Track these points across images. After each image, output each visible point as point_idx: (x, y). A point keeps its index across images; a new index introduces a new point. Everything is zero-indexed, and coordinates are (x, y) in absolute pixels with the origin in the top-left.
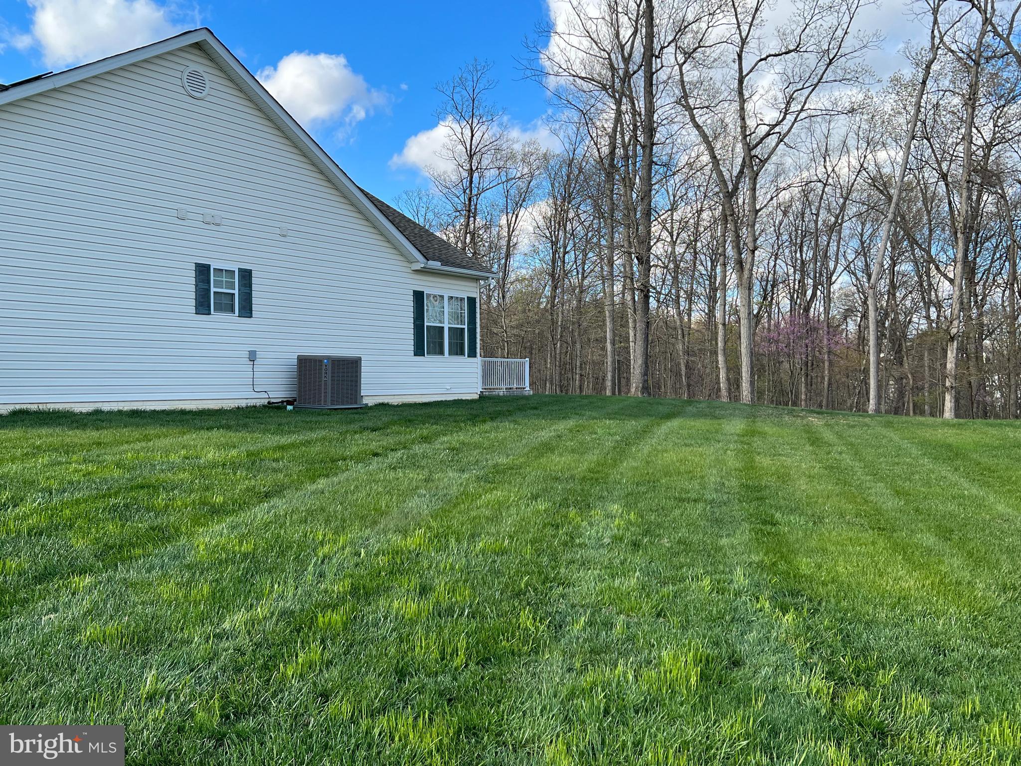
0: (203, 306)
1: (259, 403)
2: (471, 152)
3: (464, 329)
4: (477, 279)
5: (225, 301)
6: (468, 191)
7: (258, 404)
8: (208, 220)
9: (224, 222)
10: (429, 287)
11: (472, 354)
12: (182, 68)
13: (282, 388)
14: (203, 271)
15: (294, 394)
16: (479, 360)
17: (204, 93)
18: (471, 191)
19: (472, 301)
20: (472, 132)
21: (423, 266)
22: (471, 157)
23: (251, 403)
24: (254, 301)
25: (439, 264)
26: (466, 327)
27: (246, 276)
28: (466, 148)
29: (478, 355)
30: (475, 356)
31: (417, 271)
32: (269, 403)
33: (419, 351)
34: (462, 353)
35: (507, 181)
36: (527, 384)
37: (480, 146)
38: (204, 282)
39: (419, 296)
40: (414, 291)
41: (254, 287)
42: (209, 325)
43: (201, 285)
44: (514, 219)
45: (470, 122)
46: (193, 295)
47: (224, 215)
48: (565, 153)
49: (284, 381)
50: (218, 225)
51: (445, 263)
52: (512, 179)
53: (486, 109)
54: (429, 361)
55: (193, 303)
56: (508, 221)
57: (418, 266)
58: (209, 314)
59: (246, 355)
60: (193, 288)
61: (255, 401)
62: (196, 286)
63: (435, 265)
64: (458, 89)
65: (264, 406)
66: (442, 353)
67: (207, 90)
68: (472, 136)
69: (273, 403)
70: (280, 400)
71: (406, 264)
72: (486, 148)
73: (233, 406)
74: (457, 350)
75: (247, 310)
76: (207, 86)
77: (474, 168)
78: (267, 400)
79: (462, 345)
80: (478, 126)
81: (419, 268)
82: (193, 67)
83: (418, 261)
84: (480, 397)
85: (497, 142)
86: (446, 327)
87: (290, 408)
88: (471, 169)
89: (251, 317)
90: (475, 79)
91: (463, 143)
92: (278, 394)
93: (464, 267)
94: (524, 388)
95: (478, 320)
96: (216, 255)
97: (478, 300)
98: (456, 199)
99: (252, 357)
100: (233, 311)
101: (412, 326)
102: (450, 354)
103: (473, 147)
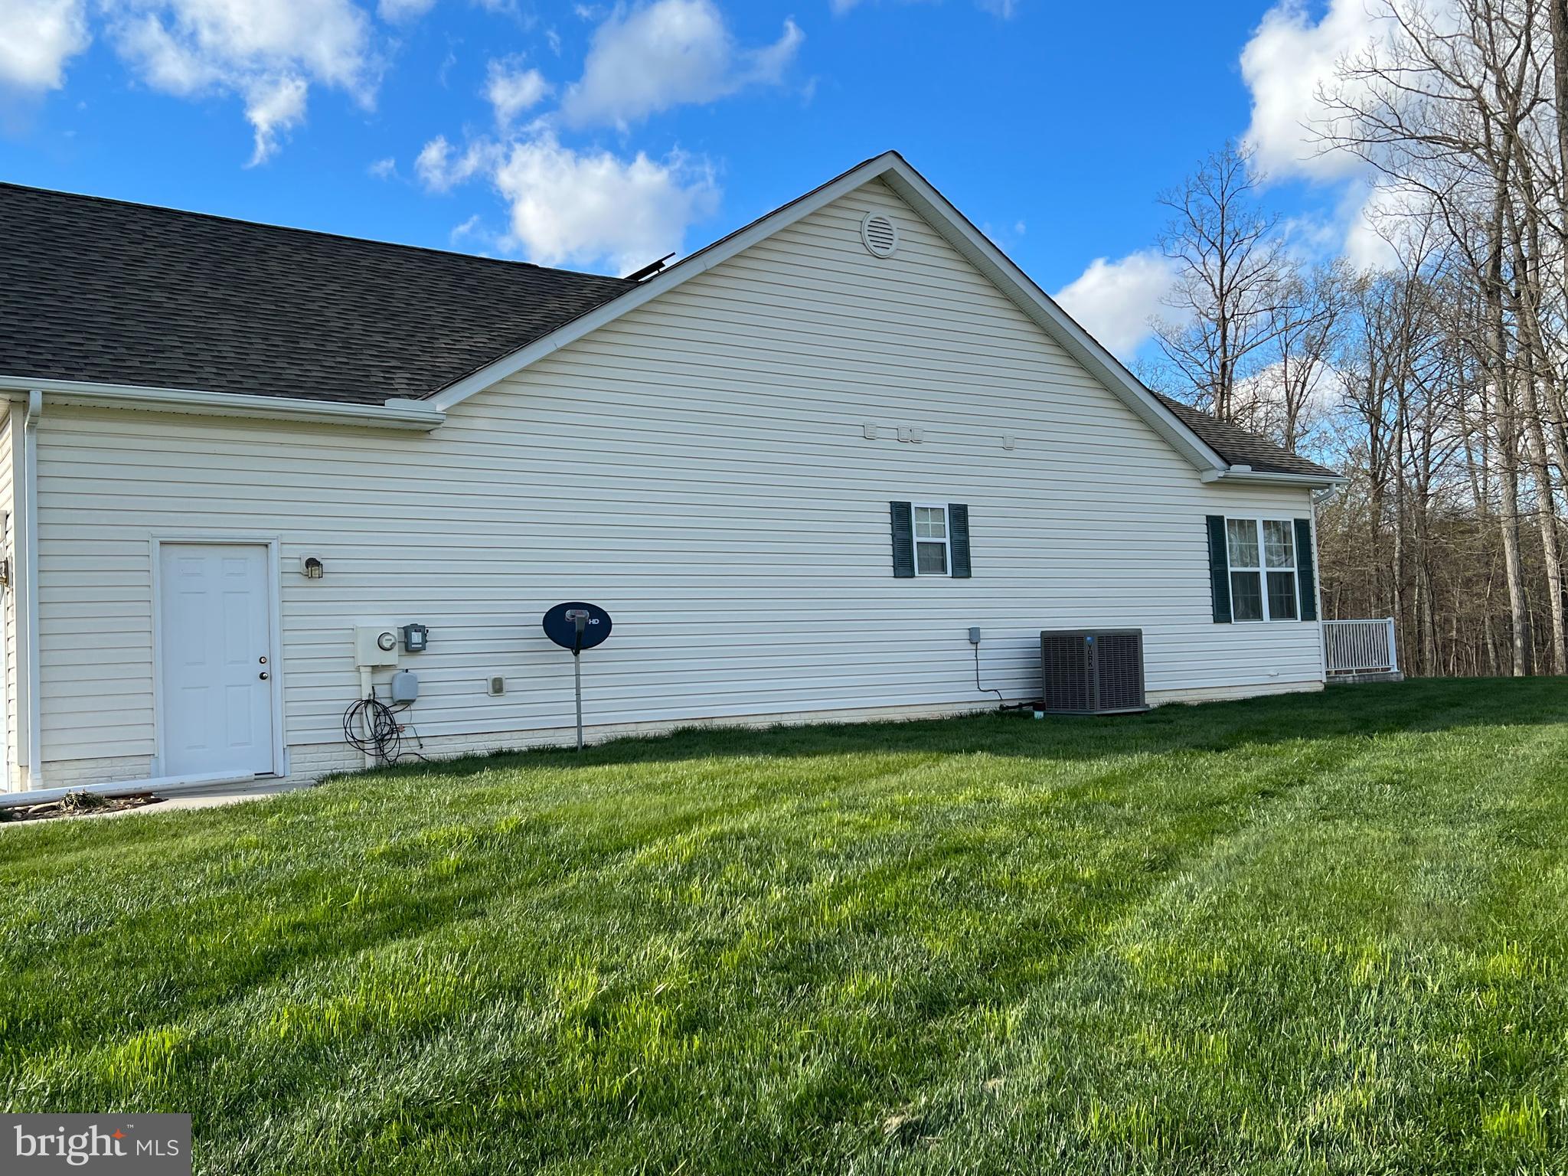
0: (903, 566)
1: (988, 708)
2: (1221, 290)
3: (1292, 573)
4: (1307, 489)
5: (934, 554)
6: (1219, 353)
7: (987, 710)
8: (905, 435)
9: (926, 437)
10: (1233, 507)
11: (1309, 614)
12: (860, 216)
13: (1019, 683)
14: (901, 513)
15: (1038, 693)
16: (1319, 624)
17: (892, 249)
18: (1225, 351)
19: (1302, 526)
20: (1222, 258)
21: (1222, 474)
22: (1222, 297)
23: (977, 708)
24: (973, 552)
25: (1248, 468)
26: (1295, 570)
27: (959, 515)
28: (1213, 285)
29: (1319, 616)
30: (1314, 618)
31: (1211, 485)
32: (1001, 707)
33: (1221, 615)
34: (1291, 615)
35: (1286, 329)
36: (1393, 661)
37: (1238, 279)
38: (903, 530)
39: (1215, 525)
40: (1208, 517)
41: (971, 531)
42: (914, 592)
43: (900, 535)
44: (1298, 389)
45: (1218, 245)
46: (889, 550)
47: (926, 426)
48: (1401, 267)
49: (1018, 673)
50: (919, 442)
51: (1257, 466)
52: (1294, 325)
53: (1246, 220)
54: (1240, 630)
55: (890, 561)
56: (1287, 392)
57: (1212, 476)
58: (913, 576)
59: (965, 635)
60: (889, 539)
61: (982, 705)
62: (893, 536)
63: (1242, 470)
64: (1195, 196)
65: (996, 712)
66: (1258, 616)
67: (895, 243)
68: (1223, 264)
69: (1008, 707)
70: (1016, 703)
71: (1190, 475)
72: (1246, 281)
73: (950, 713)
74: (1283, 609)
75: (963, 567)
76: (896, 238)
77: (1228, 316)
78: (998, 705)
79: (1292, 599)
80: (1233, 247)
81: (1216, 479)
82: (877, 212)
83: (1214, 468)
84: (1327, 687)
85: (1266, 270)
86: (1263, 570)
87: (1039, 714)
88: (1224, 317)
89: (969, 576)
90: (1225, 175)
91: (1208, 278)
92: (1013, 693)
93: (1287, 471)
94: (1389, 669)
95: (1315, 557)
96: (921, 488)
97: (1313, 525)
98: (1199, 368)
99: (974, 637)
100: (944, 569)
101: (1208, 574)
102: (1272, 616)
103: (1225, 281)
